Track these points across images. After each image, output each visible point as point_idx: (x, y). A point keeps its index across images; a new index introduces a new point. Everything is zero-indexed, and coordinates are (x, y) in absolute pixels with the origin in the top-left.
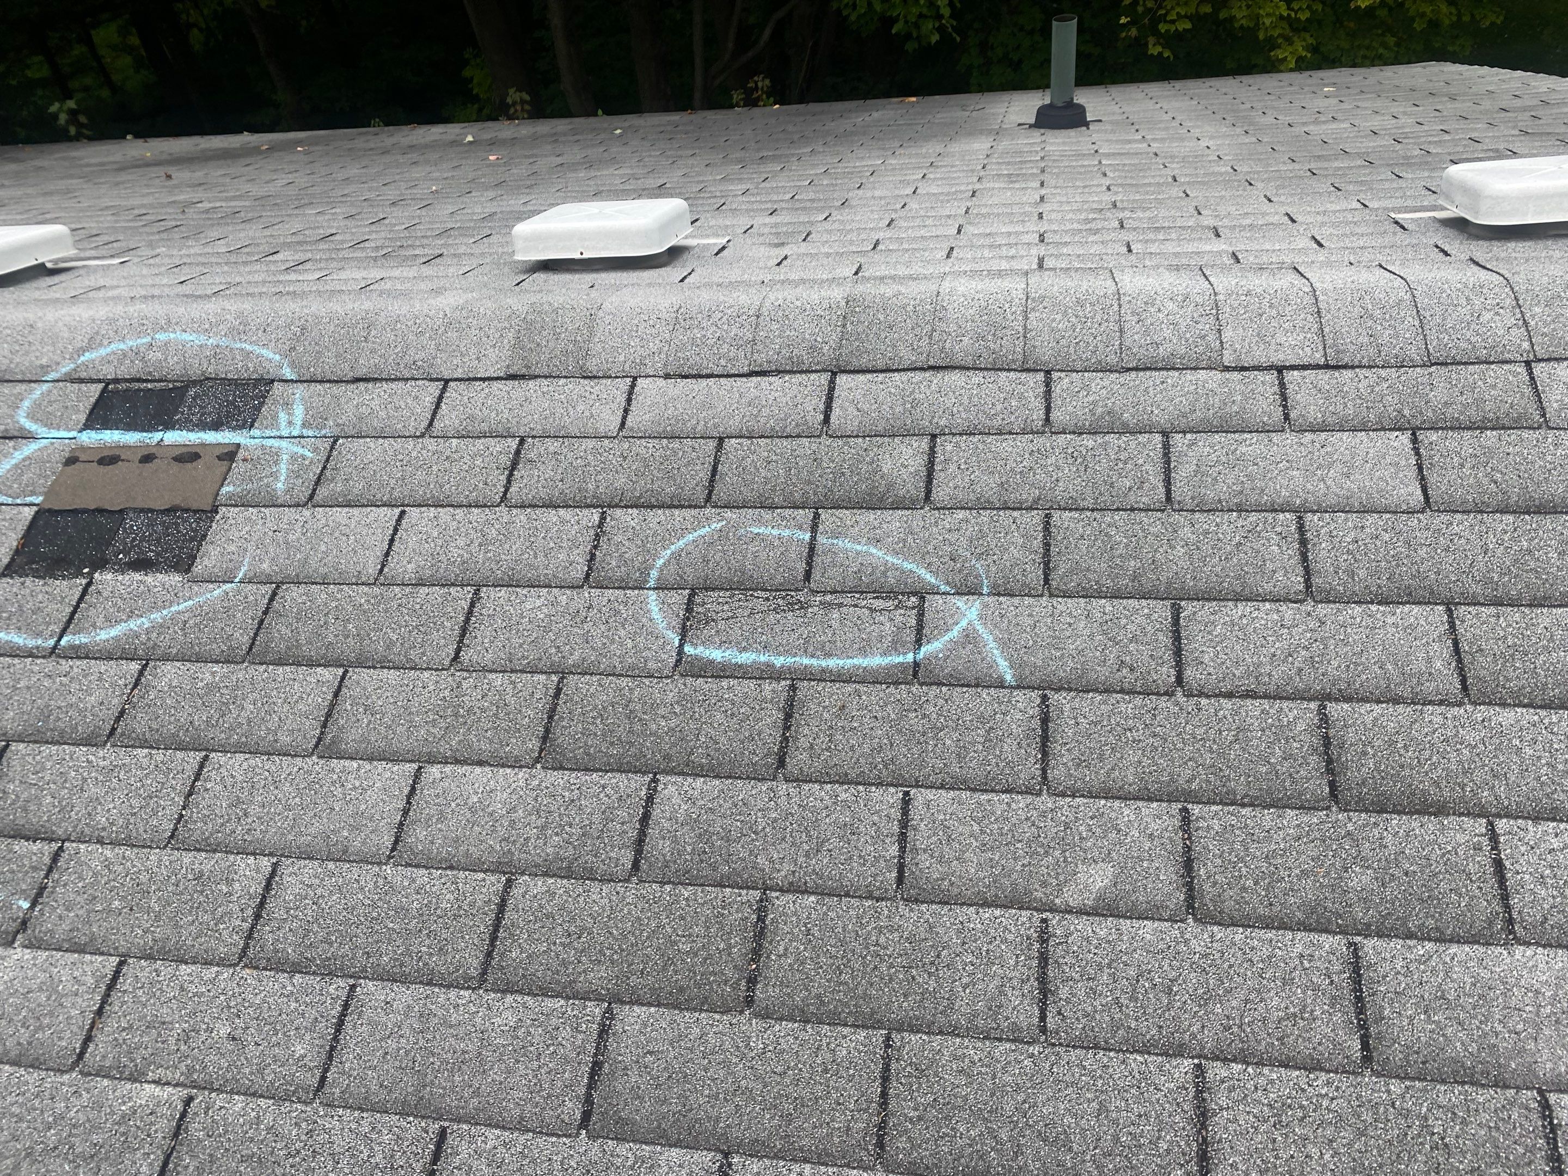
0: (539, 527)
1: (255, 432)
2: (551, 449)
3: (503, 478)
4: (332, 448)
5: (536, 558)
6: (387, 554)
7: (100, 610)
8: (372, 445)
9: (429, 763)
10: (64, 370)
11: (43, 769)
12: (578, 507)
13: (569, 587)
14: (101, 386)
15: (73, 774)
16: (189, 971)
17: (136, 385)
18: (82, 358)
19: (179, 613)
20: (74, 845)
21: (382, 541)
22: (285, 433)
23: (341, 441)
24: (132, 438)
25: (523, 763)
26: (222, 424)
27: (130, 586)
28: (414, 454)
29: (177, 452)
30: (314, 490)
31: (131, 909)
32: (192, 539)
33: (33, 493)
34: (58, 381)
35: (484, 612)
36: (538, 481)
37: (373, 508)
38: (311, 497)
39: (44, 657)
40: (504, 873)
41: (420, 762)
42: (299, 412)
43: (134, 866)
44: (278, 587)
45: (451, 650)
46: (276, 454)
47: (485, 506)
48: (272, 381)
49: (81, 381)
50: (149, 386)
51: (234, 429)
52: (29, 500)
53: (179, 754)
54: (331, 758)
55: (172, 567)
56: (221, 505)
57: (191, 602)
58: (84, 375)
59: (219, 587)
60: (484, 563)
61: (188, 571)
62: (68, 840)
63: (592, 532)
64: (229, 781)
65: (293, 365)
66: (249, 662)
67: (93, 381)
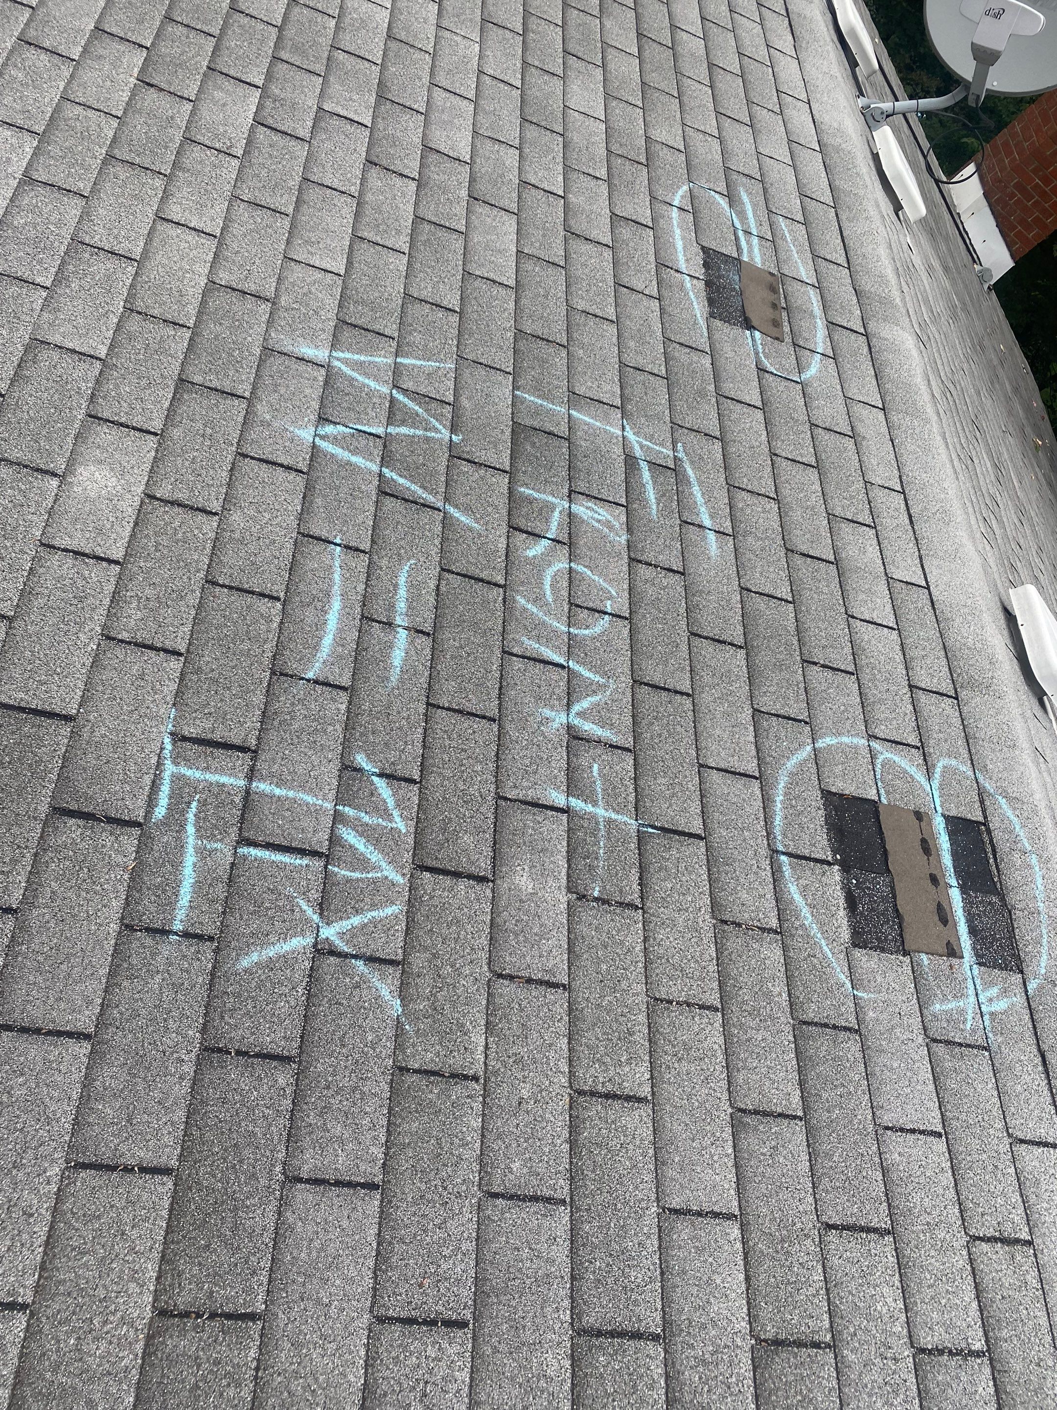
0: (956, 1283)
1: (976, 969)
2: (1029, 1277)
3: (991, 1232)
4: (978, 1047)
5: (929, 1287)
6: (902, 1130)
7: (811, 879)
8: (990, 1086)
9: (742, 1226)
10: (987, 785)
11: (690, 873)
12: (983, 1323)
13: (909, 1332)
14: (981, 819)
15: (689, 899)
16: (563, 1047)
17: (989, 849)
18: (1000, 798)
19: (821, 948)
20: (641, 918)
21: (912, 1122)
22: (982, 998)
23: (987, 1054)
24: (947, 860)
25: (754, 1325)
26: (975, 936)
27: (833, 898)
28: (992, 1131)
29: (945, 905)
30: (940, 1041)
31: (601, 981)
32: (878, 939)
33: (888, 793)
34: (977, 783)
35: (872, 1244)
36: (997, 1271)
37: (937, 1103)
38: (935, 1041)
39: (769, 845)
40: (664, 1330)
41: (741, 1216)
42: (1001, 1005)
43: (631, 973)
44: (856, 1031)
45: (836, 1220)
46: (963, 994)
47: (963, 1220)
48: (1022, 972)
49: (982, 802)
50: (991, 861)
51: (974, 948)
52: (882, 791)
53: (715, 985)
54: (733, 1126)
55: (854, 929)
56: (911, 958)
57: (830, 956)
58: (987, 803)
59: (847, 977)
60: (913, 1232)
61: (855, 945)
62: (644, 912)
63: (964, 1345)
64: (702, 1036)
65: (1041, 988)
66: (794, 1025)
67: (984, 811)
